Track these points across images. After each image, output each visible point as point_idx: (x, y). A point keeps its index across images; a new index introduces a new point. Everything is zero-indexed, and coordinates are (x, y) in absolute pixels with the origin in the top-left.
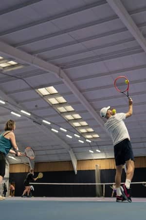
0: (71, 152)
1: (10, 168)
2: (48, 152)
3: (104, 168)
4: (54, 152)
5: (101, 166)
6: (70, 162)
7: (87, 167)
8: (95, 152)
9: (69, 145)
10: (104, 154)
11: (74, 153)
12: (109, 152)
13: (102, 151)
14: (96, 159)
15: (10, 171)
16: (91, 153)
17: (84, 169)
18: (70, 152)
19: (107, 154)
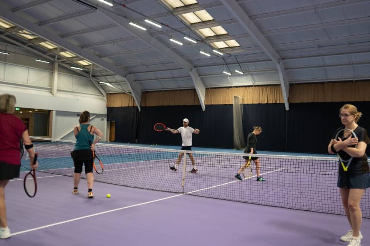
0: (193, 75)
1: (107, 99)
2: (159, 75)
3: (250, 102)
4: (167, 74)
5: (245, 99)
6: (194, 91)
7: (221, 99)
8: (234, 75)
9: (190, 61)
10: (249, 77)
11: (200, 75)
12: (258, 74)
13: (246, 72)
14: (237, 87)
15: (107, 105)
16: (227, 76)
17: (217, 103)
18: (191, 73)
19: (256, 78)
